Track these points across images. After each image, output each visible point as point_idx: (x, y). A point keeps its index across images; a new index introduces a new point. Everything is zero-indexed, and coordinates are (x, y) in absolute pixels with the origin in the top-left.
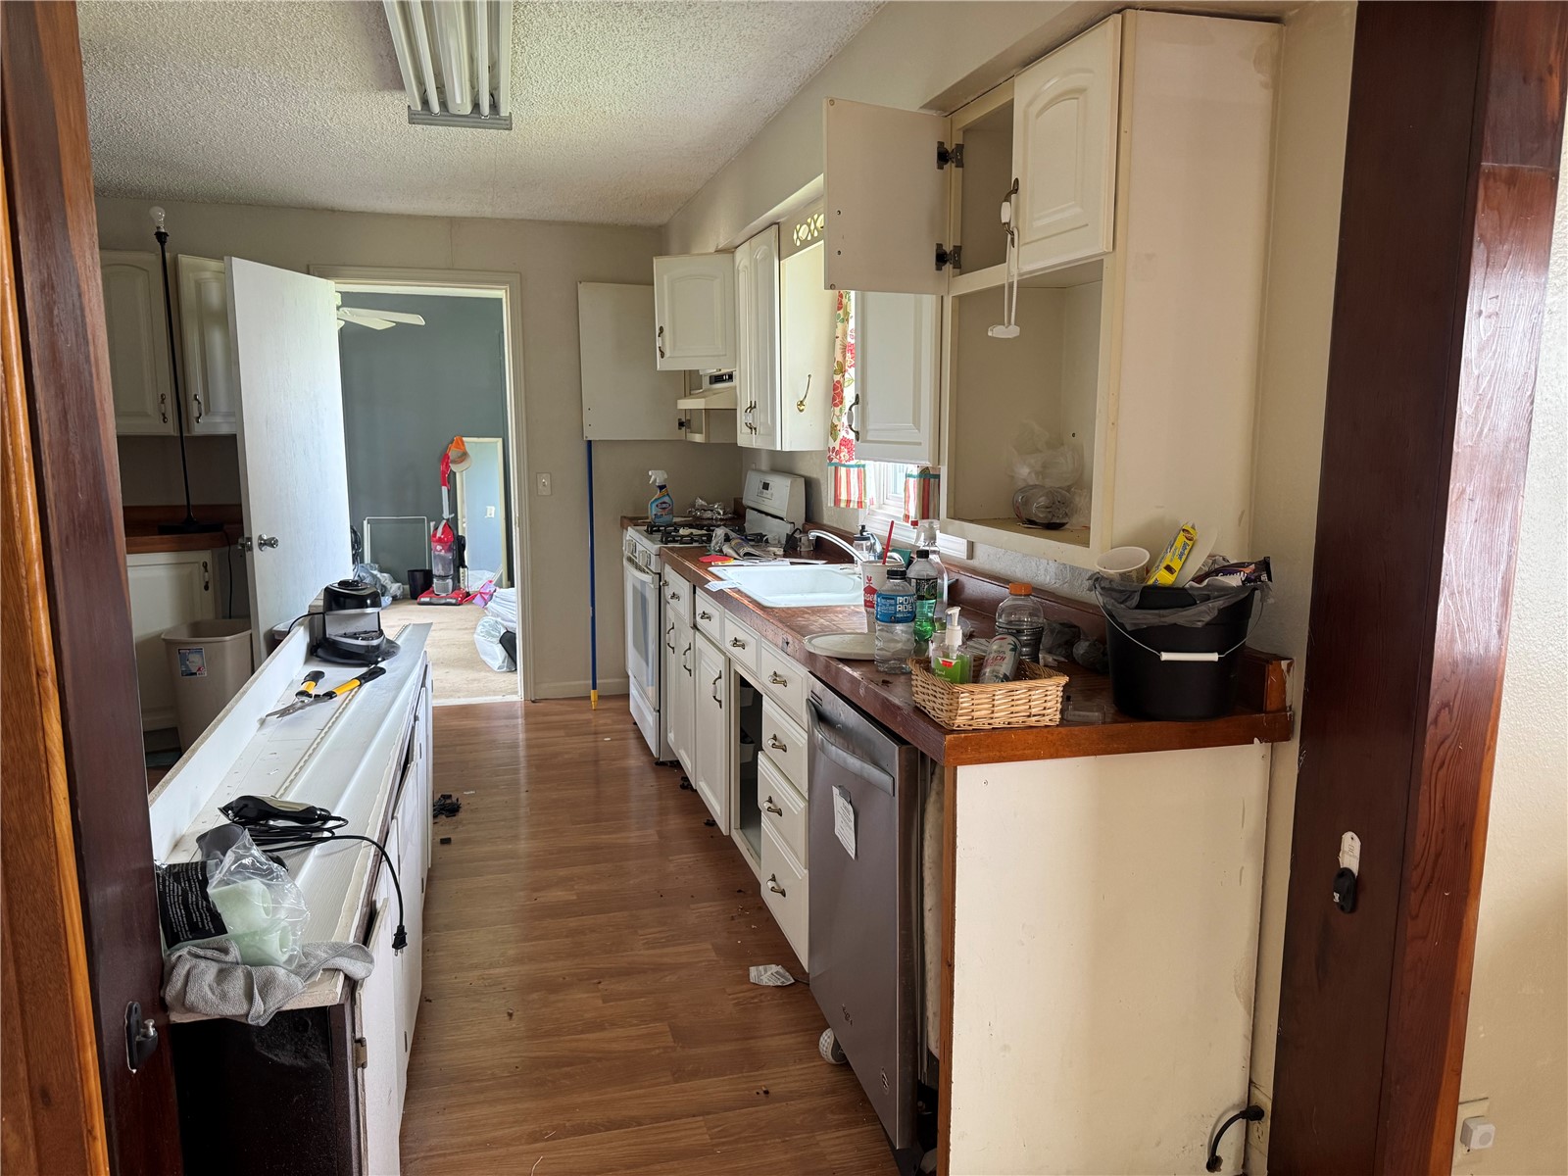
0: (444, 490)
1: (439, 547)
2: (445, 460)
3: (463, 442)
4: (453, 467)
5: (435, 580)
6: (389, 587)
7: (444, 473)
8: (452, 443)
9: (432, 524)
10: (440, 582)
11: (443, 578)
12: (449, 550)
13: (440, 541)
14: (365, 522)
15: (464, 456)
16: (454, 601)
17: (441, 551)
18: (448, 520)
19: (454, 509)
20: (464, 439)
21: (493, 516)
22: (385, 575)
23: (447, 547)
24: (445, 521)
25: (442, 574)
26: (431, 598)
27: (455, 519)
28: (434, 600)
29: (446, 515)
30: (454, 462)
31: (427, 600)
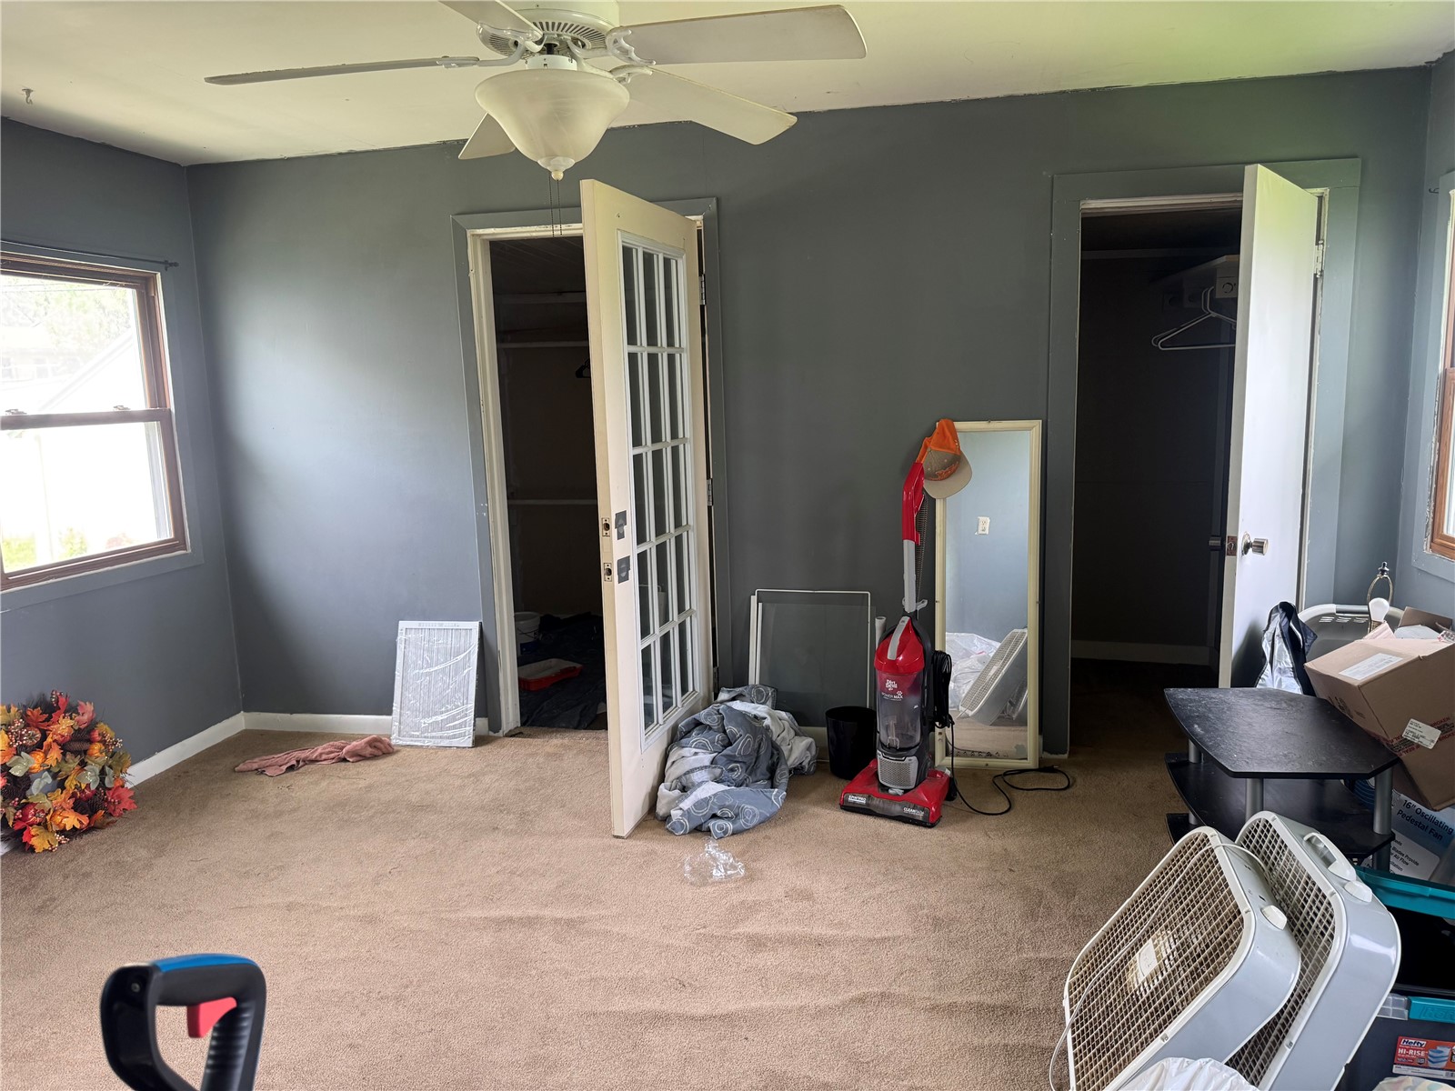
0: (909, 547)
1: (890, 685)
2: (914, 474)
3: (954, 432)
4: (930, 488)
5: (880, 755)
6: (785, 749)
7: (908, 507)
8: (930, 434)
9: (879, 623)
10: (892, 761)
11: (898, 752)
12: (915, 688)
13: (893, 667)
14: (754, 599)
15: (955, 464)
16: (920, 814)
17: (894, 692)
18: (913, 616)
19: (927, 588)
20: (958, 425)
21: (987, 532)
22: (783, 714)
23: (907, 685)
24: (906, 619)
25: (897, 742)
26: (869, 798)
27: (929, 613)
28: (877, 802)
29: (910, 603)
30: (935, 477)
31: (861, 800)
